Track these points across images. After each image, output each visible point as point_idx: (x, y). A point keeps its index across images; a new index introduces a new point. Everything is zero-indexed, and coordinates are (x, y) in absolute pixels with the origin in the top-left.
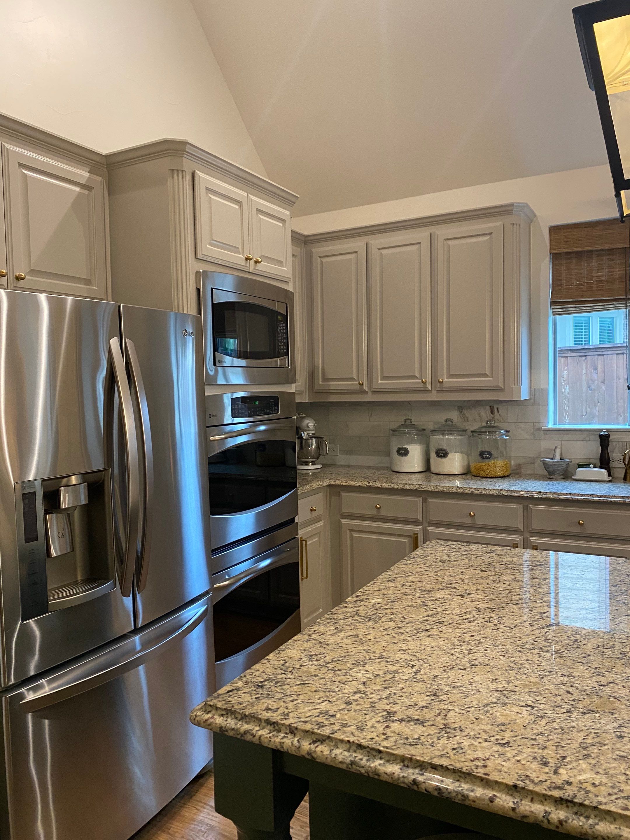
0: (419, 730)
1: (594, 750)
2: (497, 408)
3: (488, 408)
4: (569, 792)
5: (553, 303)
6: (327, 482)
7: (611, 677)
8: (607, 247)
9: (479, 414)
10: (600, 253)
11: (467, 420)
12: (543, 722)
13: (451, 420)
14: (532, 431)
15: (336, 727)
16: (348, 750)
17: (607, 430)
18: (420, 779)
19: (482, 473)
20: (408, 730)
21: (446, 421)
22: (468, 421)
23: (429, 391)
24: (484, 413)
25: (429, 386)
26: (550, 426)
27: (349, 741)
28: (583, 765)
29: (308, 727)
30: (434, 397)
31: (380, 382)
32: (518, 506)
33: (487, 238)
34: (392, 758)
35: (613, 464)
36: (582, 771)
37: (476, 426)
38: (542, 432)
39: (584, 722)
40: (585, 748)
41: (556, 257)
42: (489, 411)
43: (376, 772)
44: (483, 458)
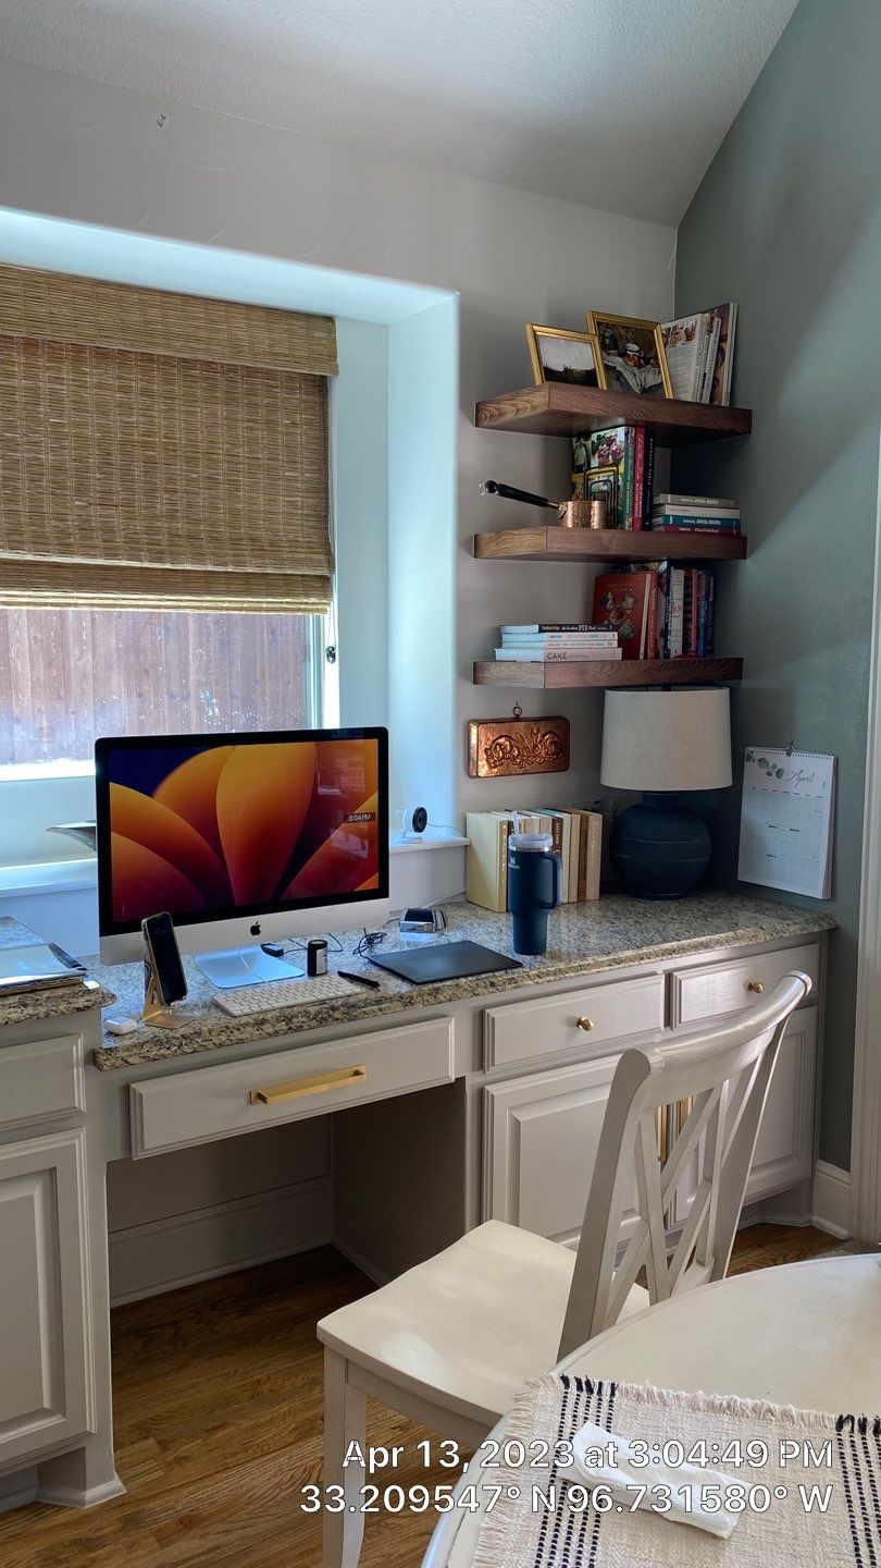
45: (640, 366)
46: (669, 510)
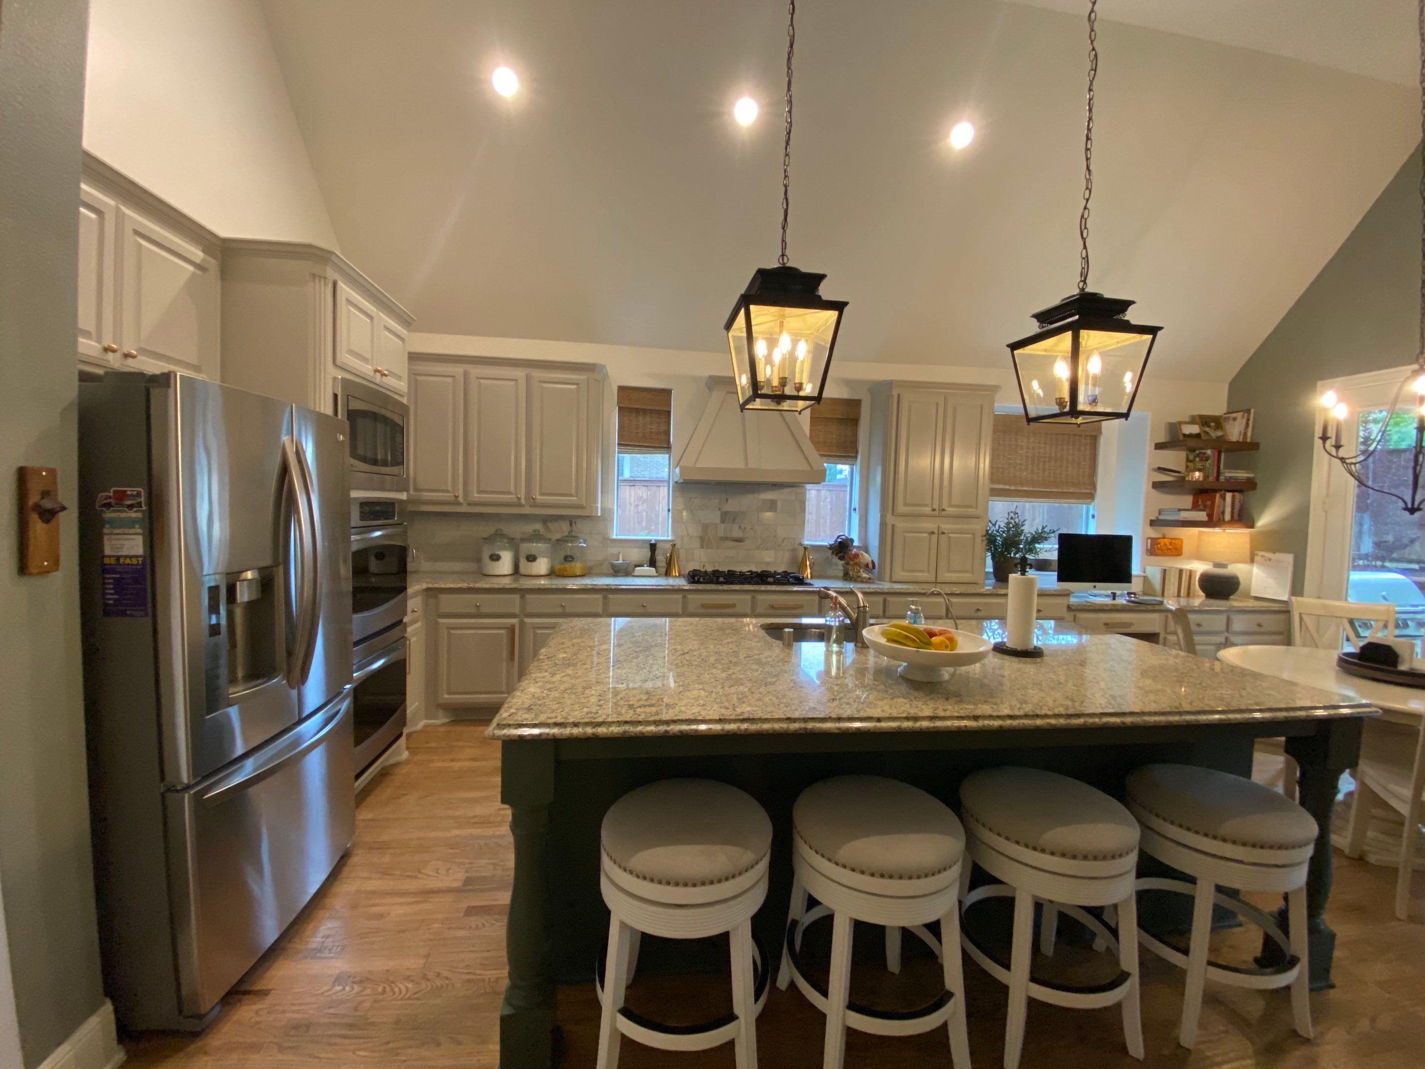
0: (654, 710)
1: (745, 699)
2: (576, 522)
3: (568, 521)
4: (746, 716)
5: (619, 444)
6: (425, 586)
7: (730, 672)
8: (657, 408)
9: (560, 526)
10: (652, 412)
12: (714, 694)
13: (539, 531)
14: (601, 540)
15: (605, 717)
16: (619, 726)
17: (655, 540)
18: (669, 729)
19: (565, 573)
20: (648, 710)
21: (534, 531)
22: (551, 532)
23: (523, 506)
24: (565, 526)
25: (523, 501)
26: (614, 537)
27: (618, 721)
28: (744, 705)
29: (586, 720)
30: (527, 510)
31: (476, 496)
32: (599, 597)
33: (574, 387)
34: (648, 723)
35: (658, 564)
36: (745, 708)
37: (558, 536)
38: (609, 541)
39: (733, 690)
40: (740, 699)
41: (620, 408)
42: (569, 525)
43: (642, 733)
44: (565, 561)
45: (1215, 430)
46: (1228, 475)
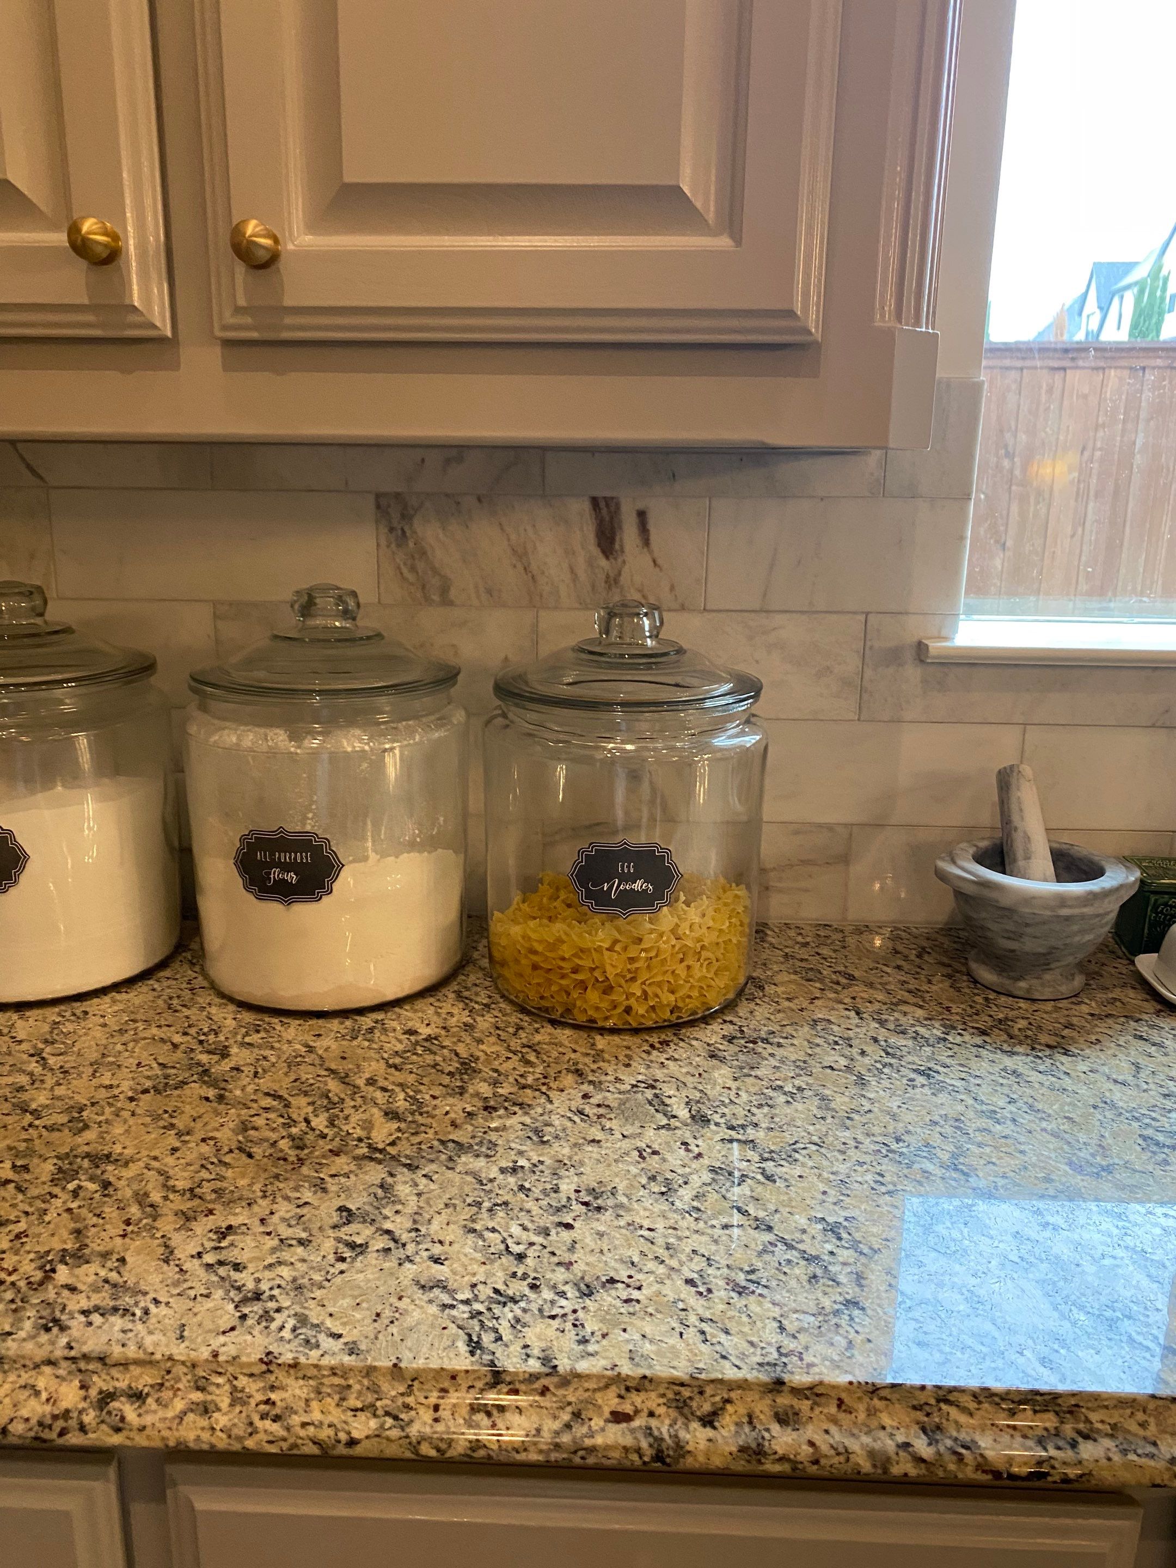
2: (642, 515)
3: (579, 508)
9: (521, 555)
11: (444, 590)
13: (341, 599)
14: (851, 664)
21: (307, 606)
22: (446, 602)
23: (155, 347)
24: (559, 550)
30: (201, 400)
38: (912, 673)
42: (586, 533)
44: (602, 900)
